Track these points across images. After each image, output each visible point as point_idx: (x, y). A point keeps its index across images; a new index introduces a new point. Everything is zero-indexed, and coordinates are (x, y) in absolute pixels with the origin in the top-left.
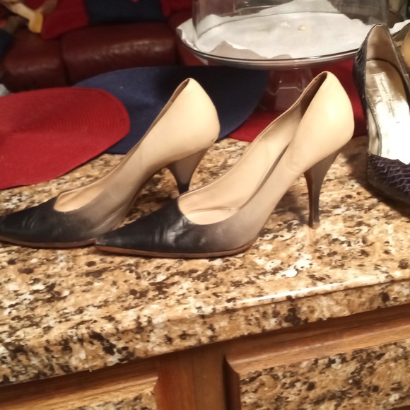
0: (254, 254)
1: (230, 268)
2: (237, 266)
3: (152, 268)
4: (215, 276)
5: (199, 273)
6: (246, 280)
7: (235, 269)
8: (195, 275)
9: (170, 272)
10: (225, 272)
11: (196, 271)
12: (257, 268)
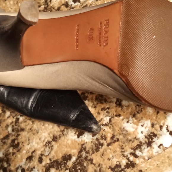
0: (120, 115)
1: (102, 145)
2: (109, 139)
3: (24, 160)
4: (91, 160)
5: (74, 159)
6: (124, 162)
7: (108, 145)
8: (70, 164)
9: (44, 163)
10: (99, 153)
11: (69, 157)
12: (130, 138)
